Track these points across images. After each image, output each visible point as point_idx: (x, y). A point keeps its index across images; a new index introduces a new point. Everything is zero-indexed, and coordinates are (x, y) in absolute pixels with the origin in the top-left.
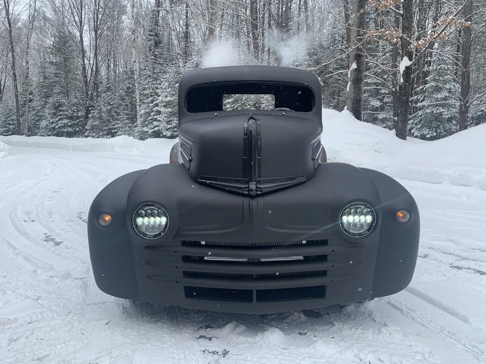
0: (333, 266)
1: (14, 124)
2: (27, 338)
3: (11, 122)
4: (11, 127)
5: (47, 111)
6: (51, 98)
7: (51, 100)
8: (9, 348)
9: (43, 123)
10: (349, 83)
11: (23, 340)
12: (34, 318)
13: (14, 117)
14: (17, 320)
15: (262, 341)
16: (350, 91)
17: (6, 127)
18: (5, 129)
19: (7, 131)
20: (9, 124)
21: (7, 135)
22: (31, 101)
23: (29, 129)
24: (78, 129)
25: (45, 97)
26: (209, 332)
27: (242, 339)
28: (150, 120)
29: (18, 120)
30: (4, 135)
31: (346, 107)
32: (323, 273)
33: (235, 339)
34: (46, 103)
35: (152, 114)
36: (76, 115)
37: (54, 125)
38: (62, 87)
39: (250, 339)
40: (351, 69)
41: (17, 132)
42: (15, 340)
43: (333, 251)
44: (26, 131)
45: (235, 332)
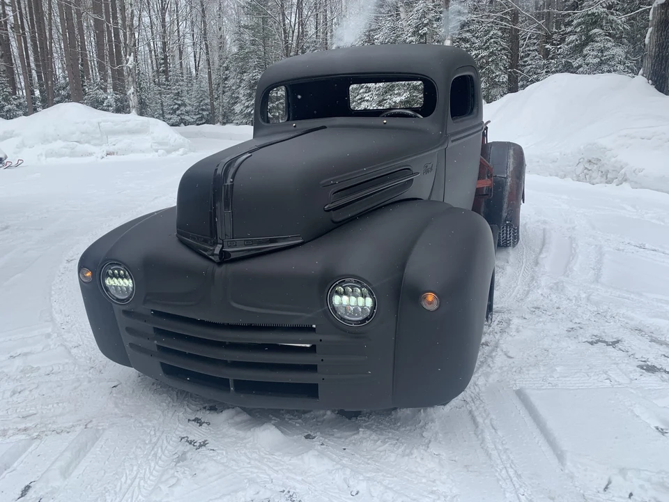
0: (322, 360)
1: (208, 110)
2: (31, 391)
3: (204, 107)
4: (205, 113)
5: (242, 92)
6: (245, 74)
7: (245, 77)
8: (10, 400)
9: (238, 108)
10: (650, 30)
11: (27, 393)
12: (56, 369)
13: (208, 101)
14: (39, 369)
15: (251, 438)
16: (650, 43)
17: (199, 114)
18: (198, 116)
19: (202, 118)
20: (203, 110)
21: (201, 124)
22: (226, 79)
23: (225, 116)
24: (277, 114)
25: (240, 73)
26: (206, 416)
27: (233, 431)
28: (359, 99)
29: (212, 105)
30: (198, 125)
31: (641, 71)
32: (312, 368)
33: (224, 430)
34: (242, 80)
35: (361, 91)
36: (275, 95)
37: (250, 110)
38: (260, 58)
39: (241, 434)
40: (655, 5)
41: (210, 120)
42: (20, 393)
43: (321, 340)
44: (221, 118)
45: (230, 421)
